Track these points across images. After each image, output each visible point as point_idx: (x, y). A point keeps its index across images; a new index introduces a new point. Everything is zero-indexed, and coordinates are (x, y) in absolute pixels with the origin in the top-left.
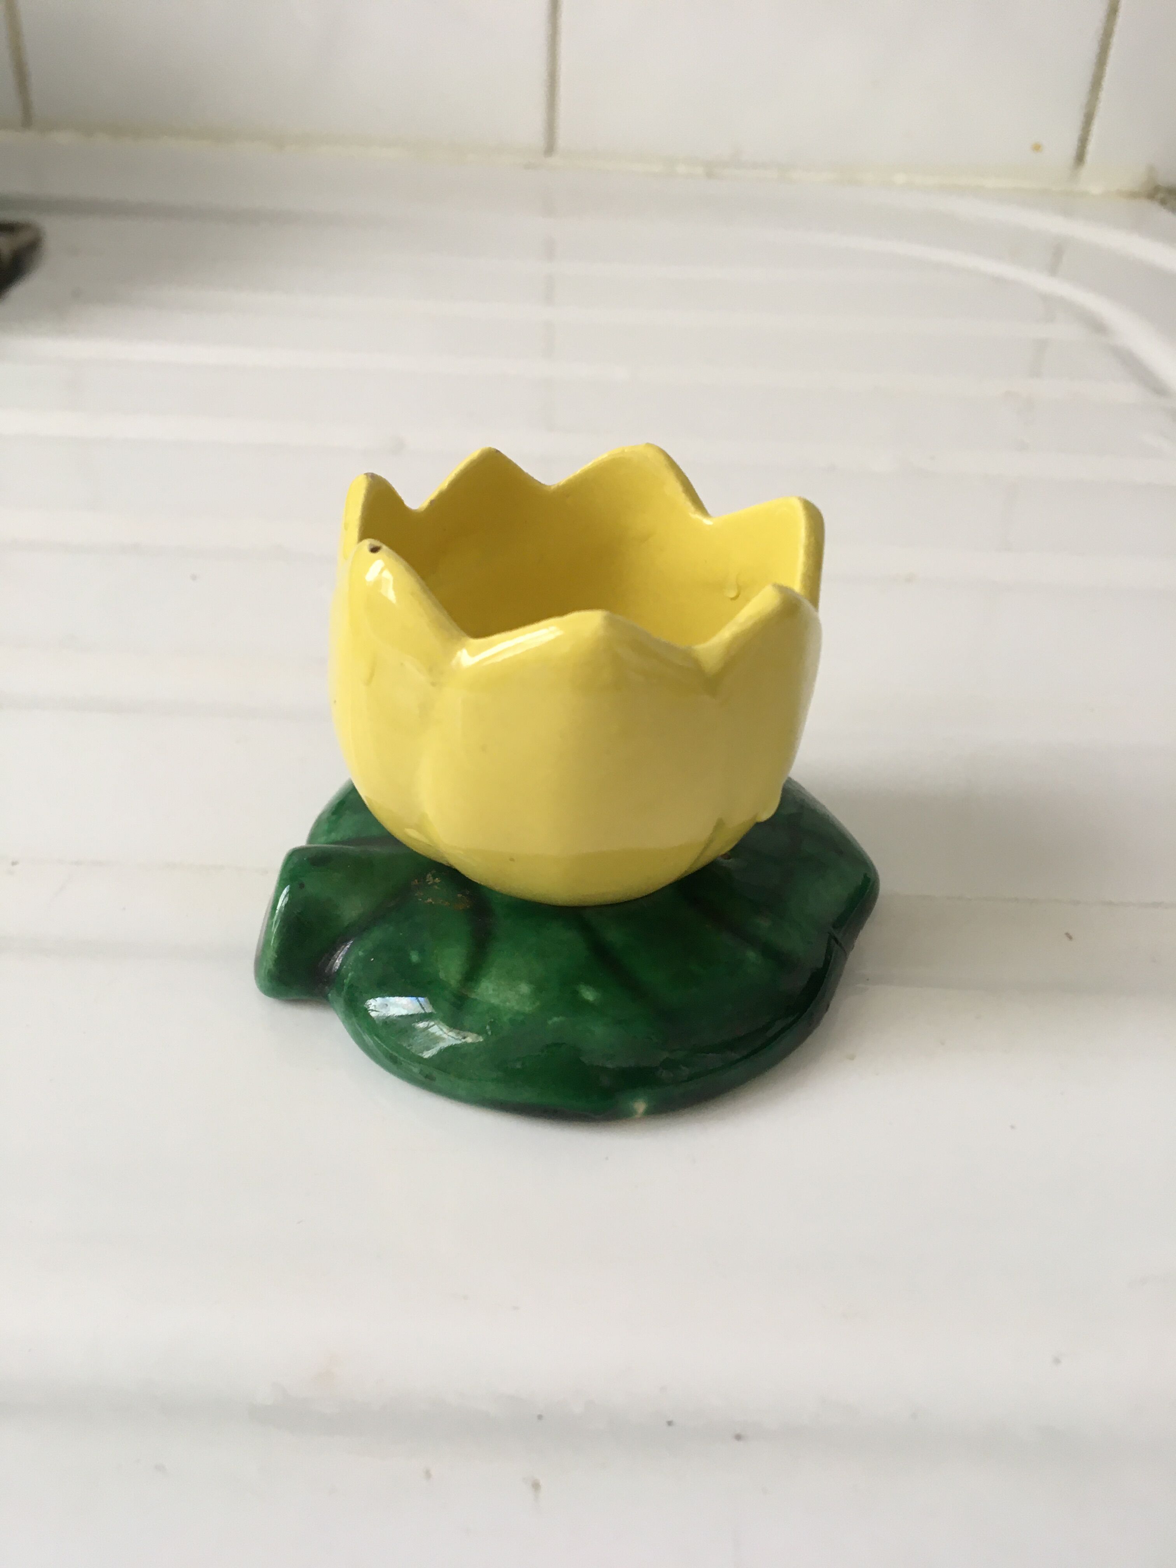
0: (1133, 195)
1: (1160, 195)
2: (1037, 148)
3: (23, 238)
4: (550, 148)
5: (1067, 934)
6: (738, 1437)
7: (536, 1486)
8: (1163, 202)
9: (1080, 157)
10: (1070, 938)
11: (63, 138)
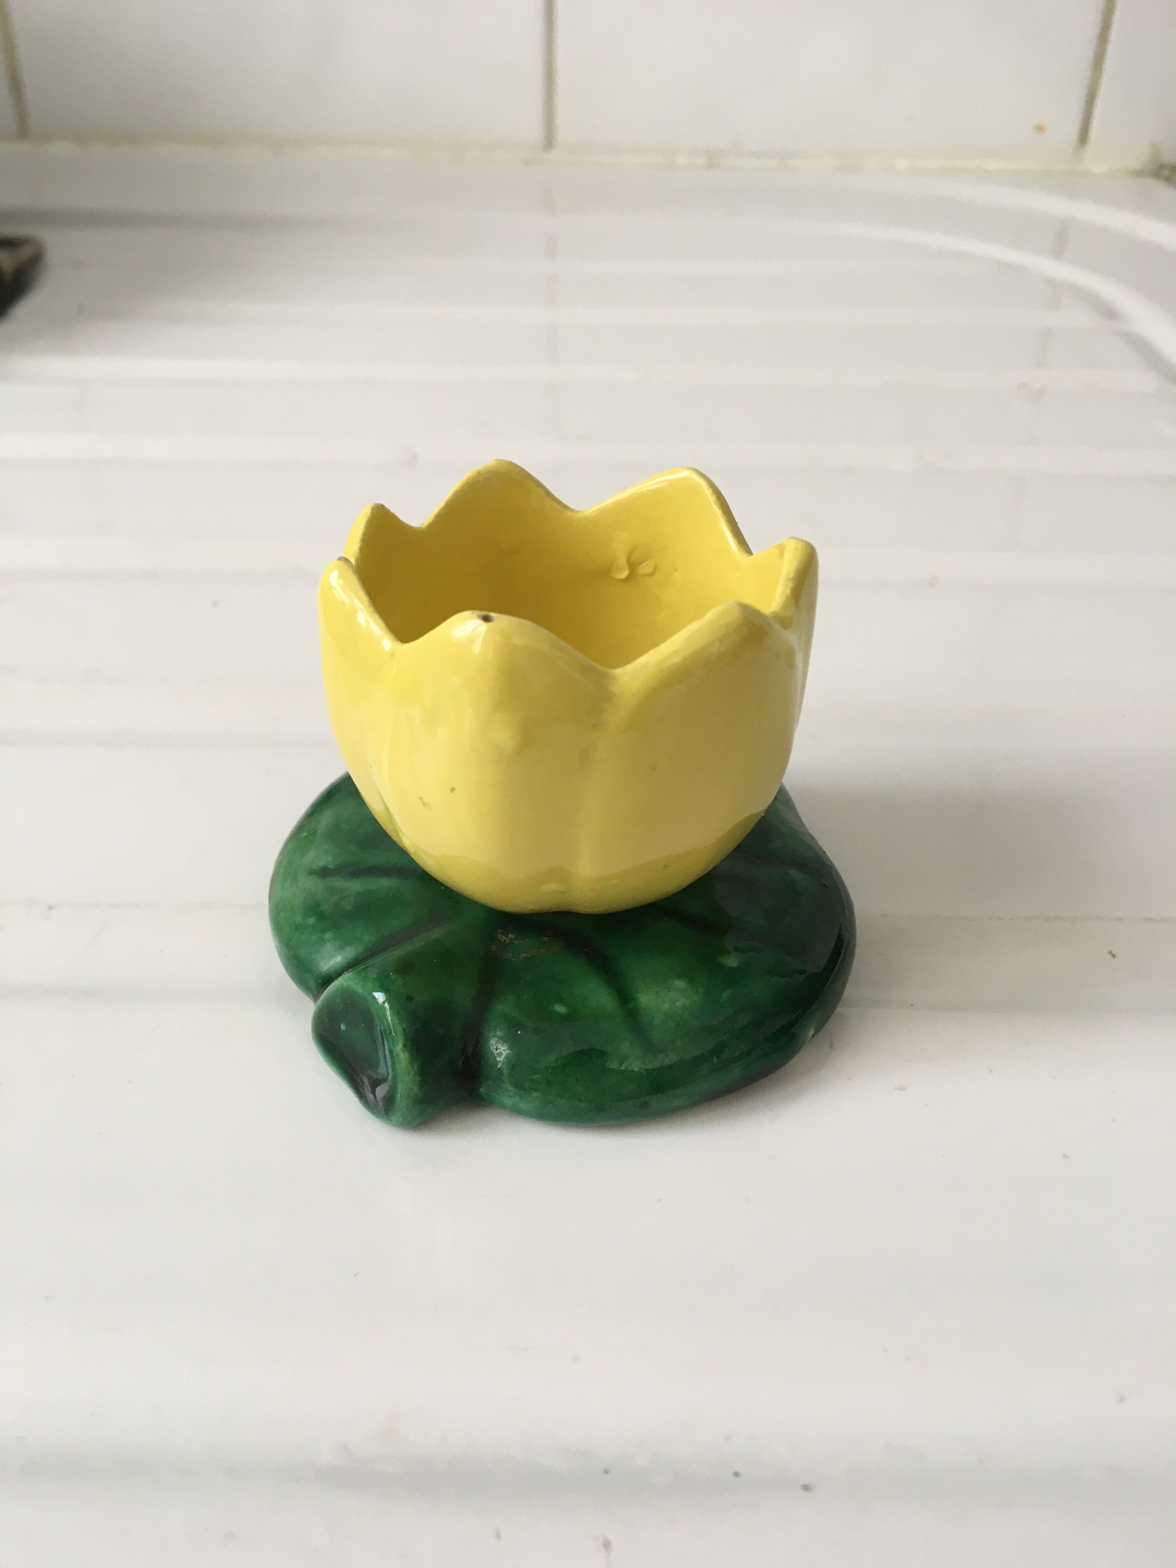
0: (1139, 173)
1: (1166, 173)
2: (1040, 129)
3: (24, 253)
4: (549, 142)
5: (1110, 952)
6: (806, 1488)
7: (607, 1545)
8: (1168, 180)
9: (1083, 137)
10: (1114, 956)
11: (61, 148)
